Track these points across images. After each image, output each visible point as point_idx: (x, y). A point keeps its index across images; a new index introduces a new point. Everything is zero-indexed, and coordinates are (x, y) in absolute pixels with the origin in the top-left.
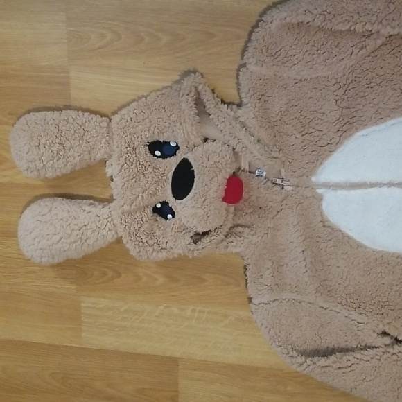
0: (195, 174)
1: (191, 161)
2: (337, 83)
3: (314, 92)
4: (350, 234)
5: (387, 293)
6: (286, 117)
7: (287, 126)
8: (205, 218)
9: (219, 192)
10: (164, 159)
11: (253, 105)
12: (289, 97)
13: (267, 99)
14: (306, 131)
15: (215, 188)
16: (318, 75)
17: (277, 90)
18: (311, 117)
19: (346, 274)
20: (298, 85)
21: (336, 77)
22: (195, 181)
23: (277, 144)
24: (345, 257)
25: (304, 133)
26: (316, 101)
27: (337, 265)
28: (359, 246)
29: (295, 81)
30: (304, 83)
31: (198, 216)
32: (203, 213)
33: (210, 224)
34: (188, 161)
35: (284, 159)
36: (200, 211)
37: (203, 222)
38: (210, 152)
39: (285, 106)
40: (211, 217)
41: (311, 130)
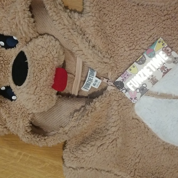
0: (29, 65)
1: (26, 54)
2: (167, 14)
3: (147, 17)
4: (150, 126)
5: (164, 173)
6: (119, 31)
7: (119, 39)
8: (38, 102)
9: (48, 81)
10: (6, 49)
11: (93, 15)
12: (125, 16)
13: (106, 12)
14: (134, 46)
15: (45, 78)
16: (153, 3)
17: (117, 7)
18: (140, 37)
19: (138, 154)
20: (135, 8)
21: (168, 9)
22: (29, 72)
23: (109, 52)
24: (142, 142)
25: (131, 48)
26: (146, 25)
27: (134, 146)
28: (154, 136)
29: (133, 4)
30: (141, 8)
31: (32, 100)
32: (35, 98)
33: (42, 107)
34: (24, 54)
35: (113, 65)
36: (32, 96)
37: (36, 106)
38: (40, 47)
39: (120, 23)
40: (42, 101)
41: (137, 47)
